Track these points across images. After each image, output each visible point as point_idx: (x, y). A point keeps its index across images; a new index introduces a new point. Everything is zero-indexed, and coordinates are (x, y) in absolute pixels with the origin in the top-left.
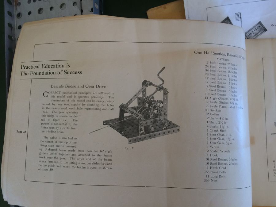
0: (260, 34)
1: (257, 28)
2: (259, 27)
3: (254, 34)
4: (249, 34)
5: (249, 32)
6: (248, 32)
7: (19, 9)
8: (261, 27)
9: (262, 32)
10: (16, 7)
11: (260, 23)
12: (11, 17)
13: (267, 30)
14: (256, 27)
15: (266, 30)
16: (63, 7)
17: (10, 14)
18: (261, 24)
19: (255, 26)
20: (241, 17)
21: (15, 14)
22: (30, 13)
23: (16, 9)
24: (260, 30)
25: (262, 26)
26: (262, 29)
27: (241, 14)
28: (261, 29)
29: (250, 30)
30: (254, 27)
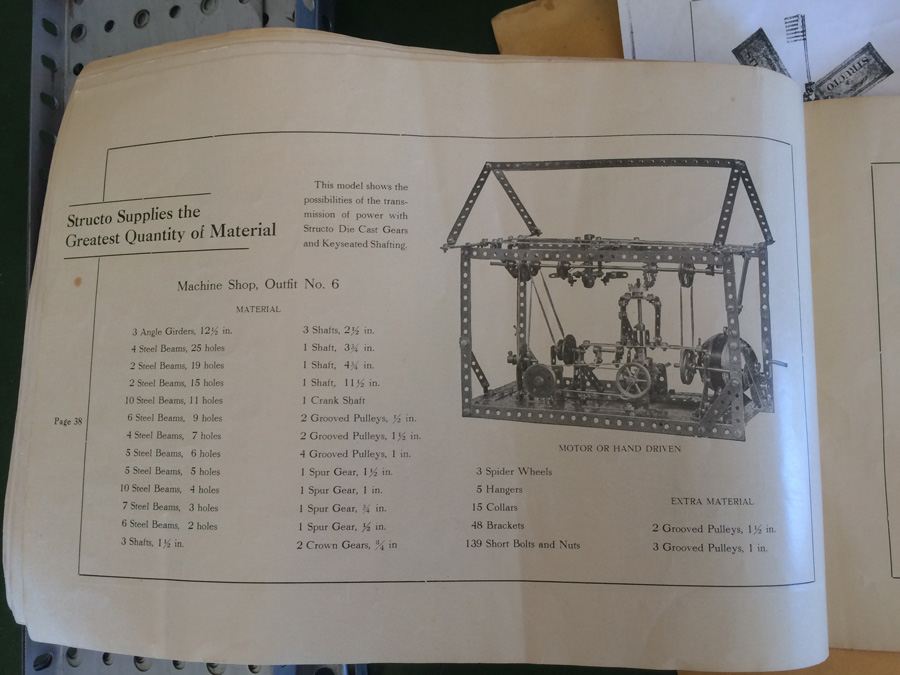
0: (870, 84)
1: (857, 66)
2: (867, 60)
3: (847, 83)
4: (832, 86)
5: (833, 79)
6: (829, 78)
7: (79, 15)
8: (871, 63)
9: (876, 79)
10: (71, 6)
11: (869, 48)
12: (53, 37)
13: (892, 72)
14: (855, 63)
15: (888, 71)
16: (208, 7)
17: (50, 27)
18: (871, 54)
19: (853, 60)
20: (804, 31)
21: (67, 28)
22: (109, 26)
23: (71, 14)
24: (869, 73)
25: (876, 59)
26: (876, 69)
27: (803, 20)
28: (872, 68)
29: (836, 73)
30: (848, 63)
